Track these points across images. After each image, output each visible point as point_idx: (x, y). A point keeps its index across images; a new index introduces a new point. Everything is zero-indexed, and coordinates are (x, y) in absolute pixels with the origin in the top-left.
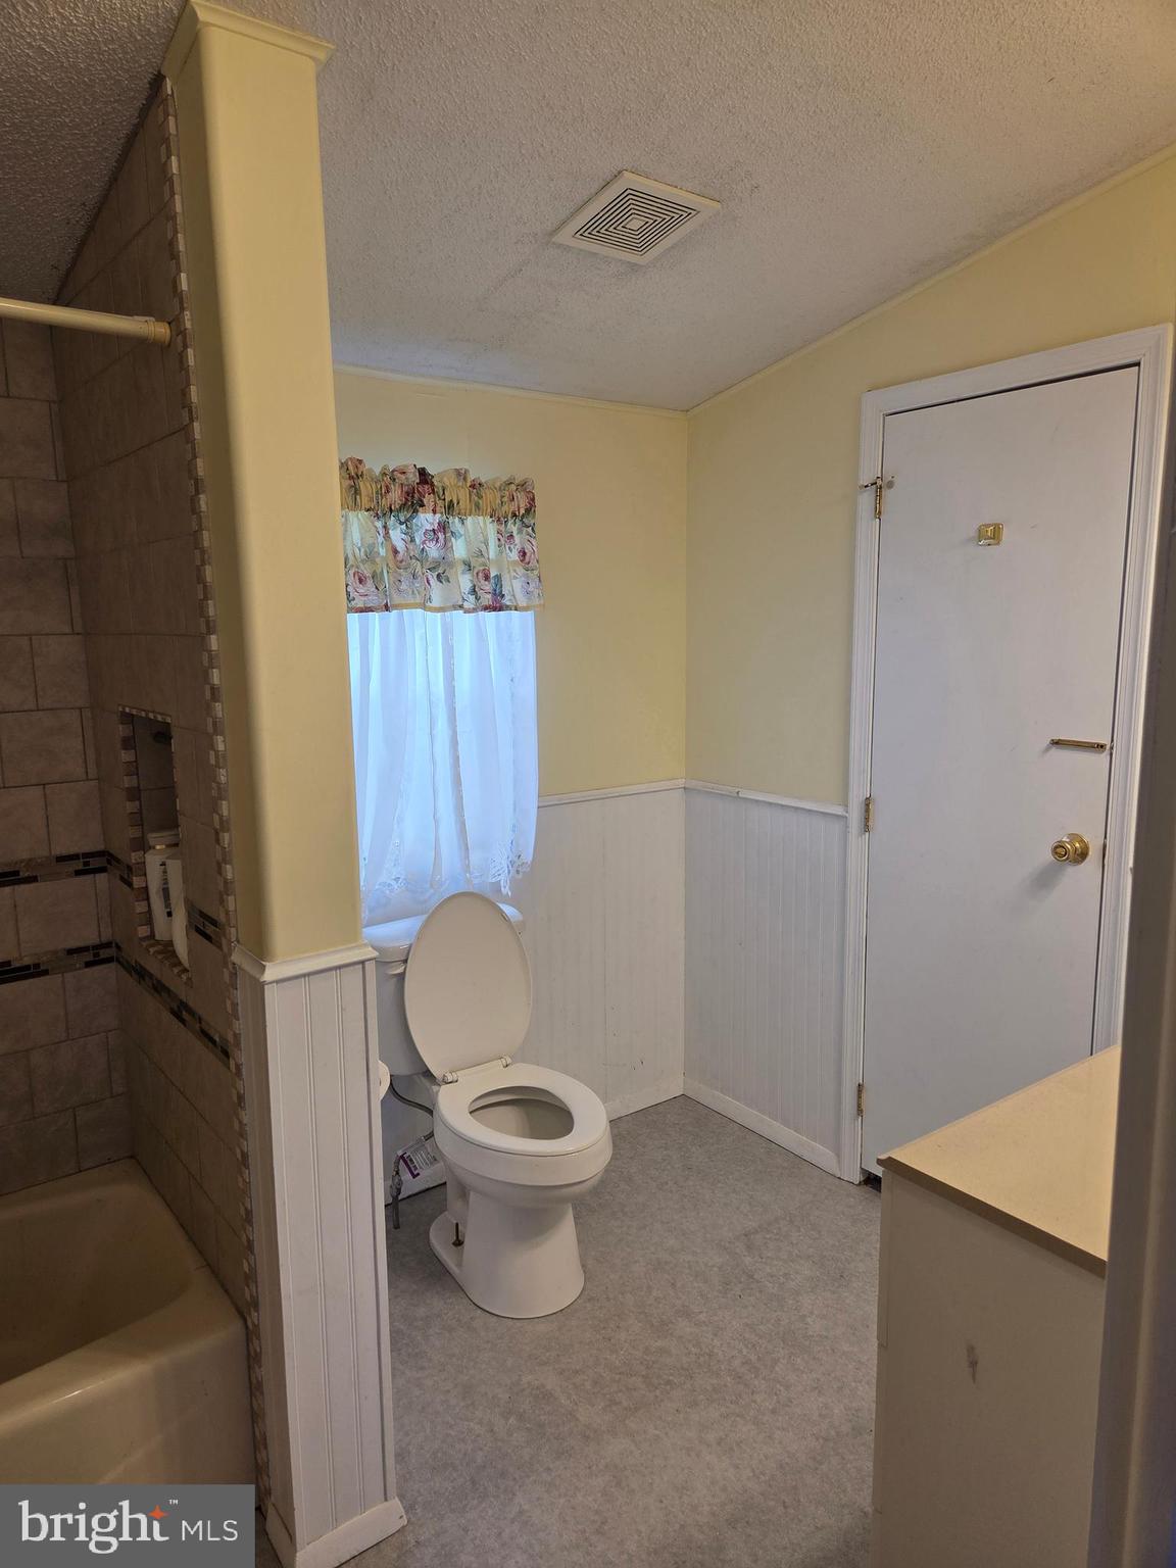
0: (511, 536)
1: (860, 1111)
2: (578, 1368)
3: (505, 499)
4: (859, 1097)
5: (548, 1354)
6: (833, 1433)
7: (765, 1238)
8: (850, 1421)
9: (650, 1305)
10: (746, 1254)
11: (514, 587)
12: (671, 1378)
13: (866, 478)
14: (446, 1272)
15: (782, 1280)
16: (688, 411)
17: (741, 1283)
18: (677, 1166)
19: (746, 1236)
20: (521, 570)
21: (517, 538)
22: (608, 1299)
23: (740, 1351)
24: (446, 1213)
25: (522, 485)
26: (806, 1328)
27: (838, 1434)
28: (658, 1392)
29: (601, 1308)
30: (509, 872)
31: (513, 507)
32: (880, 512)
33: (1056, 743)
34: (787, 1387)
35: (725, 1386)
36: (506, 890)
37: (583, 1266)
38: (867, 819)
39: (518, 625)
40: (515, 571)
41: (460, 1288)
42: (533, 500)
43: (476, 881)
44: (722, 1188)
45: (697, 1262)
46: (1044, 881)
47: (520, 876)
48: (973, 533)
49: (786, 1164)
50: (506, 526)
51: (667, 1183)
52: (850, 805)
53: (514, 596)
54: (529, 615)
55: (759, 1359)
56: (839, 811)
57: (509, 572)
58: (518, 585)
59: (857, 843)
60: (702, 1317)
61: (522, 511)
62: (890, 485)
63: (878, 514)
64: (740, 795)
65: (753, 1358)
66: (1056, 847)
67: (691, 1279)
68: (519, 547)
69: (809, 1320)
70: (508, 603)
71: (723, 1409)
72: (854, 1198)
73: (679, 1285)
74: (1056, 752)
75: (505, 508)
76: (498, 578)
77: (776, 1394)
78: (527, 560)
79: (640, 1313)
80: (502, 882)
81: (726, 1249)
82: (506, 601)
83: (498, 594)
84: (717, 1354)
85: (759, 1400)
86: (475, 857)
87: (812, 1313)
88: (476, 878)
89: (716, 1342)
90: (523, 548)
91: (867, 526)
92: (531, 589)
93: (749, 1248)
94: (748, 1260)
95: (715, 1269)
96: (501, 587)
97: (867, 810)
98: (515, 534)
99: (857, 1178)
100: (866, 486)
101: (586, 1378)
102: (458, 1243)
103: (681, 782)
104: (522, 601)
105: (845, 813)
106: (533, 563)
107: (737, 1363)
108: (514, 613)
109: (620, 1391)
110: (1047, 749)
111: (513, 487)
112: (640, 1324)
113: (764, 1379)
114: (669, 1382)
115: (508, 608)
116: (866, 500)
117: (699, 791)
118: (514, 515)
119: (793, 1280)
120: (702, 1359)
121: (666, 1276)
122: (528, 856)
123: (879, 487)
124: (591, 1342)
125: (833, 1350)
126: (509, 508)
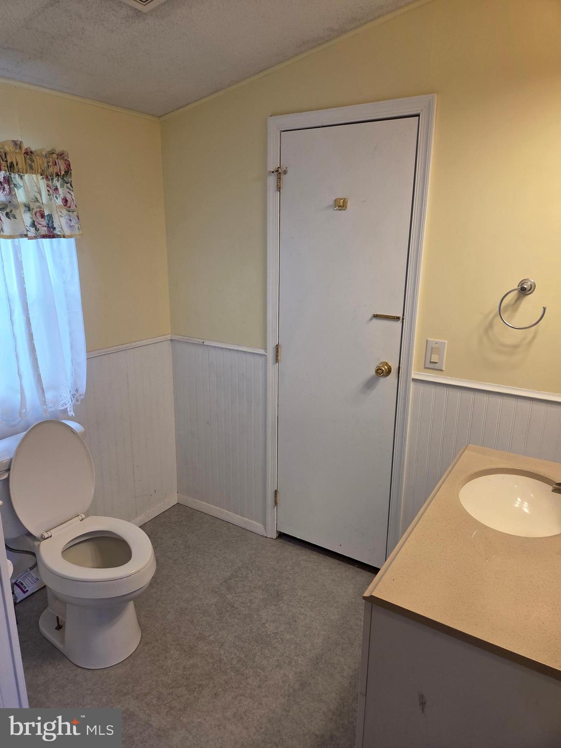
0: (56, 189)
1: (276, 503)
2: (146, 691)
3: (50, 164)
4: (276, 497)
5: (127, 687)
6: (291, 690)
7: (236, 581)
8: (299, 681)
9: (182, 638)
10: (227, 592)
11: (61, 222)
12: (201, 683)
13: (272, 167)
14: (54, 647)
15: (249, 604)
16: (160, 117)
17: (228, 611)
18: (182, 547)
19: (225, 582)
20: (65, 212)
21: (60, 190)
22: (157, 641)
23: (235, 654)
24: (48, 608)
25: (61, 155)
26: (267, 630)
27: (294, 690)
28: (195, 694)
29: (153, 647)
30: (72, 401)
31: (56, 169)
32: (280, 187)
33: (376, 316)
34: (263, 670)
35: (231, 678)
36: (71, 413)
37: (139, 622)
38: (277, 356)
39: (66, 247)
40: (61, 212)
41: (63, 656)
42: (69, 165)
43: (50, 410)
44: (208, 555)
45: (203, 604)
46: (370, 384)
47: (79, 403)
48: (331, 203)
49: (238, 534)
50: (52, 182)
51: (178, 559)
52: (268, 349)
53: (62, 228)
54: (72, 240)
55: (246, 656)
56: (262, 352)
57: (57, 212)
58: (63, 221)
59: (272, 368)
60: (212, 638)
61: (63, 173)
62: (285, 172)
63: (279, 189)
64: (205, 343)
65: (243, 656)
66: (377, 370)
67: (201, 615)
68: (62, 196)
69: (267, 625)
70: (59, 233)
71: (233, 694)
72: (275, 547)
73: (195, 621)
74: (375, 321)
75: (51, 170)
76: (50, 216)
77: (259, 676)
78: (68, 205)
79: (177, 645)
80: (68, 409)
81: (216, 592)
82: (57, 232)
83: (51, 227)
84: (223, 659)
85: (250, 682)
86: (49, 395)
87: (267, 620)
88: (51, 407)
89: (222, 652)
90: (65, 197)
91: (273, 196)
92: (73, 223)
93: (229, 588)
94: (229, 596)
95: (213, 606)
96: (53, 222)
97: (277, 351)
98: (59, 187)
99: (275, 536)
100: (273, 172)
101: (152, 697)
102: (59, 627)
103: (169, 337)
104: (67, 232)
105: (265, 354)
106: (73, 207)
107: (234, 662)
108: (62, 239)
109: (174, 699)
110: (371, 319)
111: (55, 156)
112: (178, 652)
113: (251, 668)
114: (200, 685)
115: (58, 236)
116: (272, 180)
117: (180, 341)
118: (57, 175)
119: (254, 603)
120: (216, 665)
121: (187, 617)
122: (83, 389)
123: (279, 173)
124: (152, 672)
125: (282, 640)
126: (53, 170)
